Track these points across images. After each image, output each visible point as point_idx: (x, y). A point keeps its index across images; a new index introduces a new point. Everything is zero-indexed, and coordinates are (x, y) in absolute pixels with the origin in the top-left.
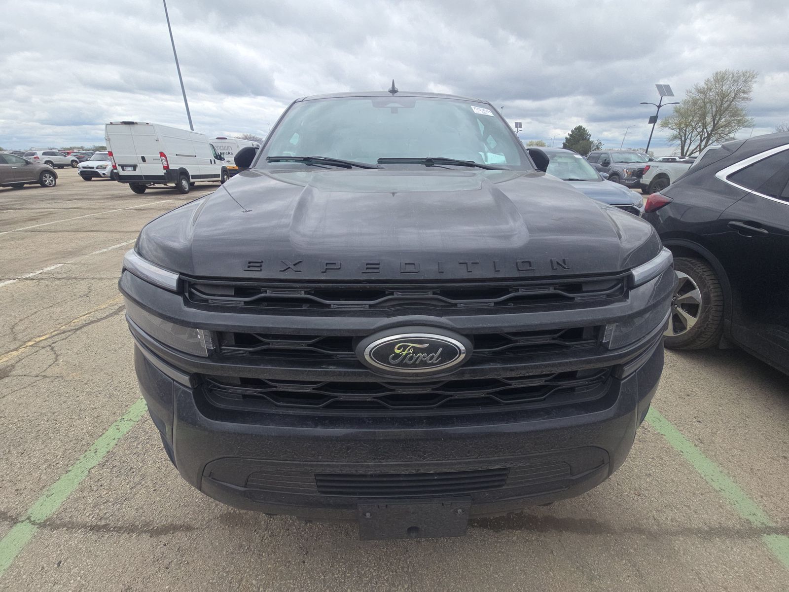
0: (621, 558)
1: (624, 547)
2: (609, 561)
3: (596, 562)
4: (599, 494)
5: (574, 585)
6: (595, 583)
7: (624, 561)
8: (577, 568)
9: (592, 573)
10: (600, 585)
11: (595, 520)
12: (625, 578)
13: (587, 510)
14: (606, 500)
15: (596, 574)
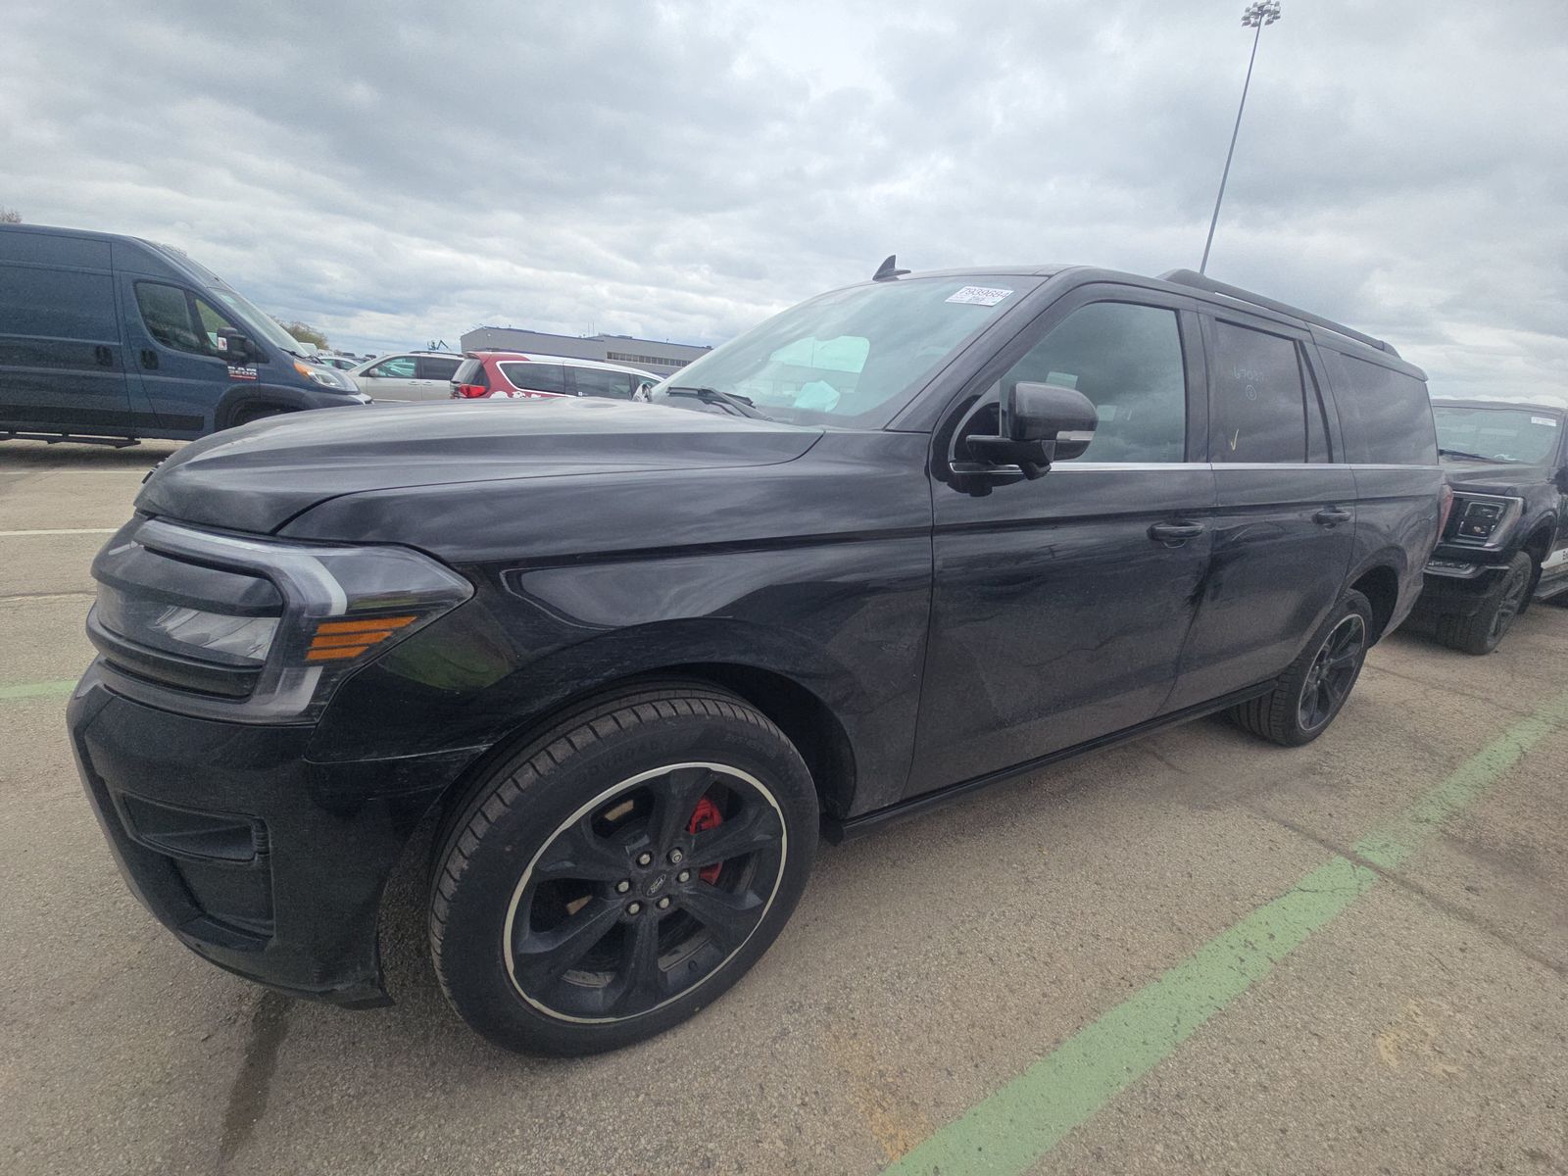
0: (167, 1155)
1: (188, 1167)
2: (167, 1132)
3: (171, 1108)
4: (328, 1133)
5: (142, 1067)
6: (135, 1100)
7: (159, 1160)
8: (169, 1074)
9: (154, 1097)
10: (129, 1108)
11: (261, 1117)
12: (128, 1153)
13: (288, 1103)
14: (308, 1147)
15: (150, 1104)
